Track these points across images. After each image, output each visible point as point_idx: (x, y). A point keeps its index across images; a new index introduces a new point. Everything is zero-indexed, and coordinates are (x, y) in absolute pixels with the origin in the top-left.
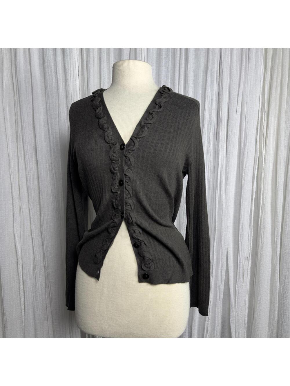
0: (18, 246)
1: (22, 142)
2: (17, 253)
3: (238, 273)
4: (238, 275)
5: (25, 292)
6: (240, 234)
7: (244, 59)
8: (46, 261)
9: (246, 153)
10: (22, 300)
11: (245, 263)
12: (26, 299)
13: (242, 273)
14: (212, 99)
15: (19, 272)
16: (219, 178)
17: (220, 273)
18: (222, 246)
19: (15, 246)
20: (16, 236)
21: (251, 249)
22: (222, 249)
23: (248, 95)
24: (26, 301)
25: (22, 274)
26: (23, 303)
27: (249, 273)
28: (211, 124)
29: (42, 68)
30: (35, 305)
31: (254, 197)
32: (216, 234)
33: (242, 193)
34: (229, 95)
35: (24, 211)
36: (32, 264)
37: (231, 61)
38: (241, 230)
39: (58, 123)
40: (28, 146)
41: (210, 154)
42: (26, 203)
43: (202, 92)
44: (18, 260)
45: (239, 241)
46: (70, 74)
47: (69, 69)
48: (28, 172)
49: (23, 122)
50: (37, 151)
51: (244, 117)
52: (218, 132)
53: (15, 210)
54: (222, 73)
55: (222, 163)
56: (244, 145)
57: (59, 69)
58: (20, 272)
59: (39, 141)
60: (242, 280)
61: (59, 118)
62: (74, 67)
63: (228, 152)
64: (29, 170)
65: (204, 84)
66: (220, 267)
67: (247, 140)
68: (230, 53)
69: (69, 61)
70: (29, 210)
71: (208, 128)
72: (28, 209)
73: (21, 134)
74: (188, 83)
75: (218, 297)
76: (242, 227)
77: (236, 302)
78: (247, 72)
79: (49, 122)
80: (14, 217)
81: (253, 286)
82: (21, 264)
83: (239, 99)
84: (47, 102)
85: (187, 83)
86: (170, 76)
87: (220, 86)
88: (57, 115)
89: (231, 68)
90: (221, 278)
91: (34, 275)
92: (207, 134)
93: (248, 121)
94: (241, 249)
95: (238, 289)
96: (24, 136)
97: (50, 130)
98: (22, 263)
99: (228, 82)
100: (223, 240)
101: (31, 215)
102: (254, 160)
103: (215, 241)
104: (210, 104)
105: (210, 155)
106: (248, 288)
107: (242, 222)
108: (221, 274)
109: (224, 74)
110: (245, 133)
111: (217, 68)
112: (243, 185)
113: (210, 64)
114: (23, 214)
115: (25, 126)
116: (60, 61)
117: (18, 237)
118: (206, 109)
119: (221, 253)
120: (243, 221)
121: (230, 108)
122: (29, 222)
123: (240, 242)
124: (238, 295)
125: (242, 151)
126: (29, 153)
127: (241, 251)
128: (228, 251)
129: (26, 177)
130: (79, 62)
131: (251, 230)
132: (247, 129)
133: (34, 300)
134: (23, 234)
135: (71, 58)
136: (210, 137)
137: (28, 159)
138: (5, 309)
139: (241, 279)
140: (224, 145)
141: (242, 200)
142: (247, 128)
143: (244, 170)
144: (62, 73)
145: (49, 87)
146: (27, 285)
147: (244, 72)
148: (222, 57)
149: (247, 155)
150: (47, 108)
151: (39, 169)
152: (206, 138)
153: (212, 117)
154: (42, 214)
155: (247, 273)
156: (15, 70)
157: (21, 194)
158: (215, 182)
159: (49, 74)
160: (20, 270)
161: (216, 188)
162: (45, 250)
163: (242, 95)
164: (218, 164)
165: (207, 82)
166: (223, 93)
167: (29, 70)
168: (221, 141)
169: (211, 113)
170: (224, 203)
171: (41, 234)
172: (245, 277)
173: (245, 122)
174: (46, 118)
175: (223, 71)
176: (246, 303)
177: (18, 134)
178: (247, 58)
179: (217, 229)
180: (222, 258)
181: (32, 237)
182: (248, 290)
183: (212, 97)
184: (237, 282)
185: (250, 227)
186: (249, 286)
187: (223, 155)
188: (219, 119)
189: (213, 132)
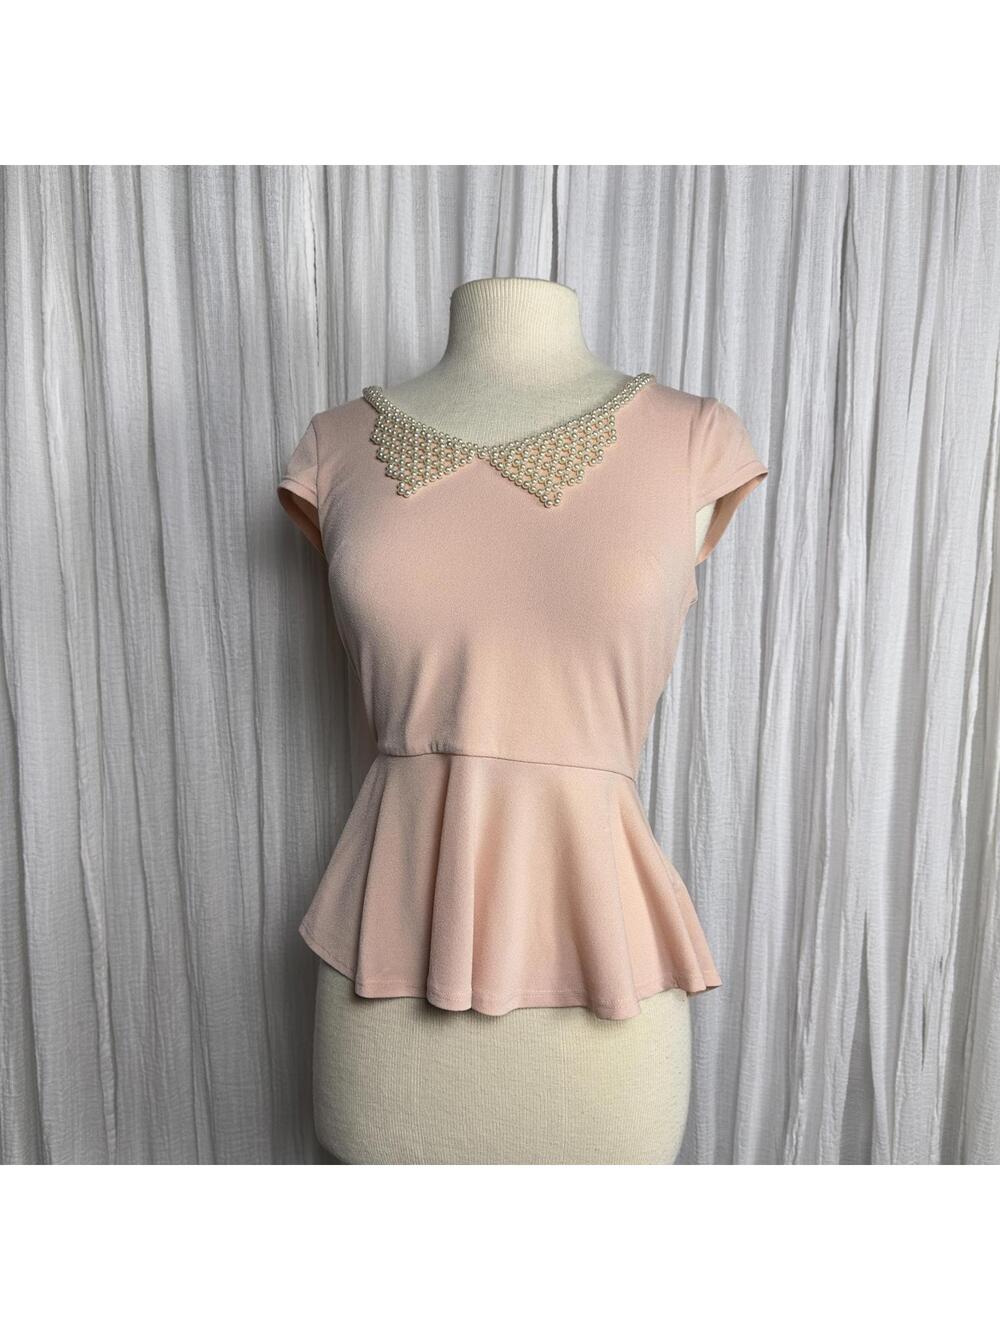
0: (95, 903)
1: (109, 525)
2: (92, 928)
3: (906, 1018)
4: (905, 1025)
5: (120, 1067)
6: (915, 872)
7: (940, 214)
8: (194, 957)
9: (942, 569)
10: (109, 1094)
11: (931, 978)
12: (120, 1094)
13: (921, 1018)
14: (815, 366)
15: (98, 996)
16: (839, 661)
17: (835, 1016)
18: (850, 918)
19: (85, 900)
20: (87, 866)
21: (956, 928)
22: (846, 928)
23: (955, 349)
24: (118, 1101)
25: (106, 1001)
26: (110, 1106)
27: (947, 1014)
28: (808, 458)
29: (184, 255)
30: (154, 1114)
31: (971, 731)
32: (826, 872)
33: (928, 719)
34: (879, 348)
35: (115, 776)
36: (143, 967)
37: (889, 221)
38: (920, 857)
39: (240, 459)
40: (132, 543)
41: (806, 570)
42: (124, 746)
43: (777, 338)
44: (95, 953)
45: (913, 897)
46: (283, 280)
47: (282, 260)
48: (132, 639)
49: (112, 454)
50: (166, 560)
51: (936, 431)
52: (836, 486)
53: (82, 775)
54: (853, 267)
55: (850, 605)
56: (937, 538)
57: (245, 259)
58: (102, 997)
59: (173, 525)
60: (921, 1044)
61: (243, 440)
62: (298, 253)
63: (875, 563)
64: (133, 628)
65: (785, 307)
66: (838, 992)
67: (946, 520)
68: (884, 190)
69: (282, 233)
70: (135, 773)
71: (798, 473)
72: (130, 768)
73: (106, 500)
74: (725, 304)
75: (828, 1106)
76: (926, 848)
77: (897, 1125)
78: (952, 261)
79: (209, 453)
80: (79, 799)
81: (963, 1064)
82: (104, 968)
83: (917, 366)
84: (200, 380)
85: (722, 306)
86: (653, 282)
87: (845, 315)
88: (238, 429)
89: (887, 246)
90: (842, 1036)
91: (149, 1008)
92: (793, 495)
93: (951, 447)
94: (917, 928)
95: (905, 1077)
96: (118, 508)
97: (212, 484)
98: (109, 963)
99: (878, 300)
100: (851, 895)
101: (139, 793)
102: (975, 592)
103: (823, 897)
104: (807, 381)
105: (803, 571)
106: (943, 1071)
107: (925, 826)
108: (842, 1020)
109: (860, 271)
110: (939, 492)
111: (835, 245)
112: (930, 688)
113: (809, 233)
114: (111, 788)
115: (119, 468)
116: (250, 232)
117: (93, 870)
118: (793, 403)
119: (842, 943)
120: (928, 823)
121: (885, 396)
122: (133, 814)
123: (916, 901)
124: (905, 1099)
125: (926, 559)
126: (135, 567)
127: (921, 935)
128: (870, 934)
129: (125, 654)
130: (316, 232)
131: (958, 856)
132: (949, 478)
133: (148, 1097)
134: (112, 859)
135: (288, 221)
136: (808, 507)
137: (130, 590)
138: (46, 1130)
139: (915, 1039)
140: (861, 539)
141: (925, 743)
142: (946, 474)
143: (936, 632)
144: (255, 277)
145: (207, 327)
146: (126, 1043)
147: (938, 261)
148: (856, 206)
149: (948, 575)
150: (199, 403)
151: (172, 626)
152: (792, 511)
153: (814, 433)
154: (182, 788)
155: (941, 1015)
156: (88, 267)
157: (105, 715)
158: (824, 675)
159: (208, 280)
160: (101, 989)
161: (829, 698)
162: (189, 917)
163: (929, 349)
164: (837, 609)
165: (797, 299)
166: (857, 343)
167: (138, 266)
168: (848, 521)
169: (809, 415)
170: (857, 758)
171: (177, 856)
172: (931, 1031)
173: (942, 448)
174: (198, 438)
175: (859, 257)
176: (932, 1126)
177: (98, 498)
178: (953, 210)
179: (828, 852)
180: (846, 963)
181: (144, 873)
182: (943, 1079)
183: (815, 355)
184: (901, 1052)
185: (952, 845)
186: (944, 1064)
187: (856, 574)
188: (842, 440)
189: (818, 486)
